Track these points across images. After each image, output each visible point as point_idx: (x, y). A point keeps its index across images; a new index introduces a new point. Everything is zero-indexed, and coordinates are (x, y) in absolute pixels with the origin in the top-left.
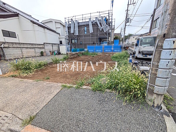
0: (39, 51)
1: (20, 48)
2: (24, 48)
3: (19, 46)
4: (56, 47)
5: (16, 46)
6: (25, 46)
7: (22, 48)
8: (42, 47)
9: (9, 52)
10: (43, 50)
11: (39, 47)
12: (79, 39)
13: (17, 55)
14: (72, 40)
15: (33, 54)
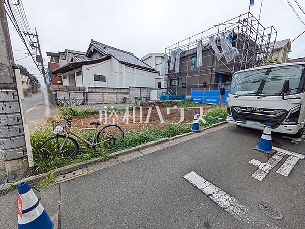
0: (121, 96)
1: (102, 92)
2: (106, 92)
3: (101, 91)
4: (147, 92)
5: (98, 91)
6: (106, 91)
7: (104, 92)
8: (125, 92)
9: (92, 96)
10: (127, 96)
11: (122, 91)
12: (182, 79)
13: (98, 100)
14: (171, 80)
15: (115, 101)
